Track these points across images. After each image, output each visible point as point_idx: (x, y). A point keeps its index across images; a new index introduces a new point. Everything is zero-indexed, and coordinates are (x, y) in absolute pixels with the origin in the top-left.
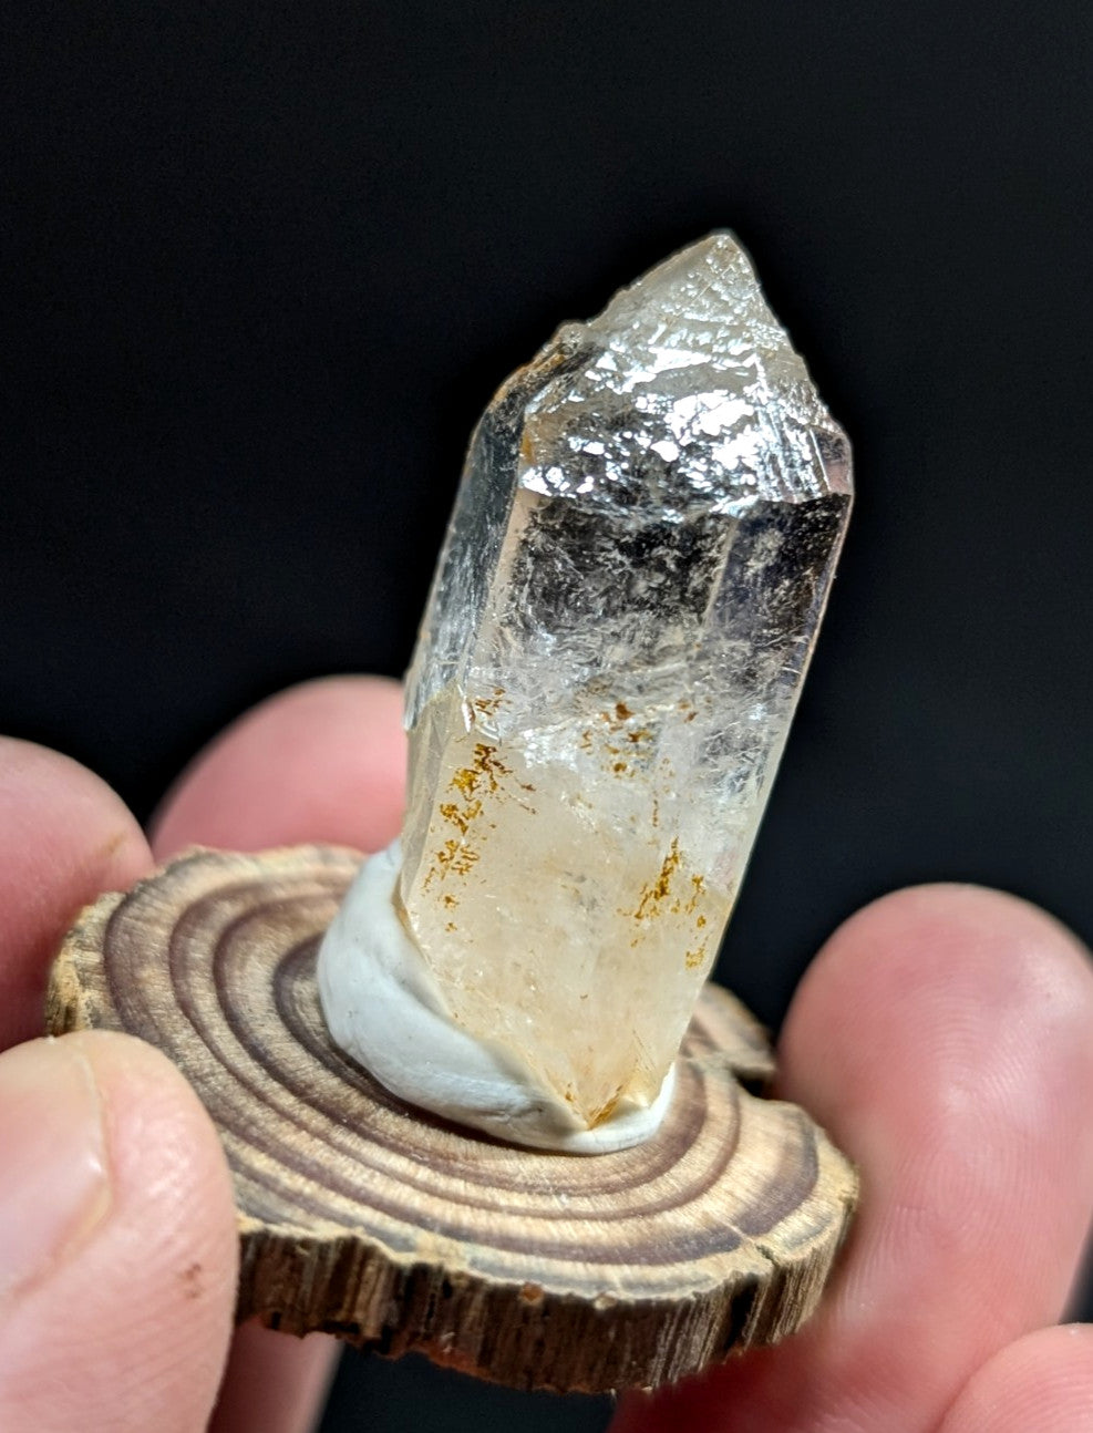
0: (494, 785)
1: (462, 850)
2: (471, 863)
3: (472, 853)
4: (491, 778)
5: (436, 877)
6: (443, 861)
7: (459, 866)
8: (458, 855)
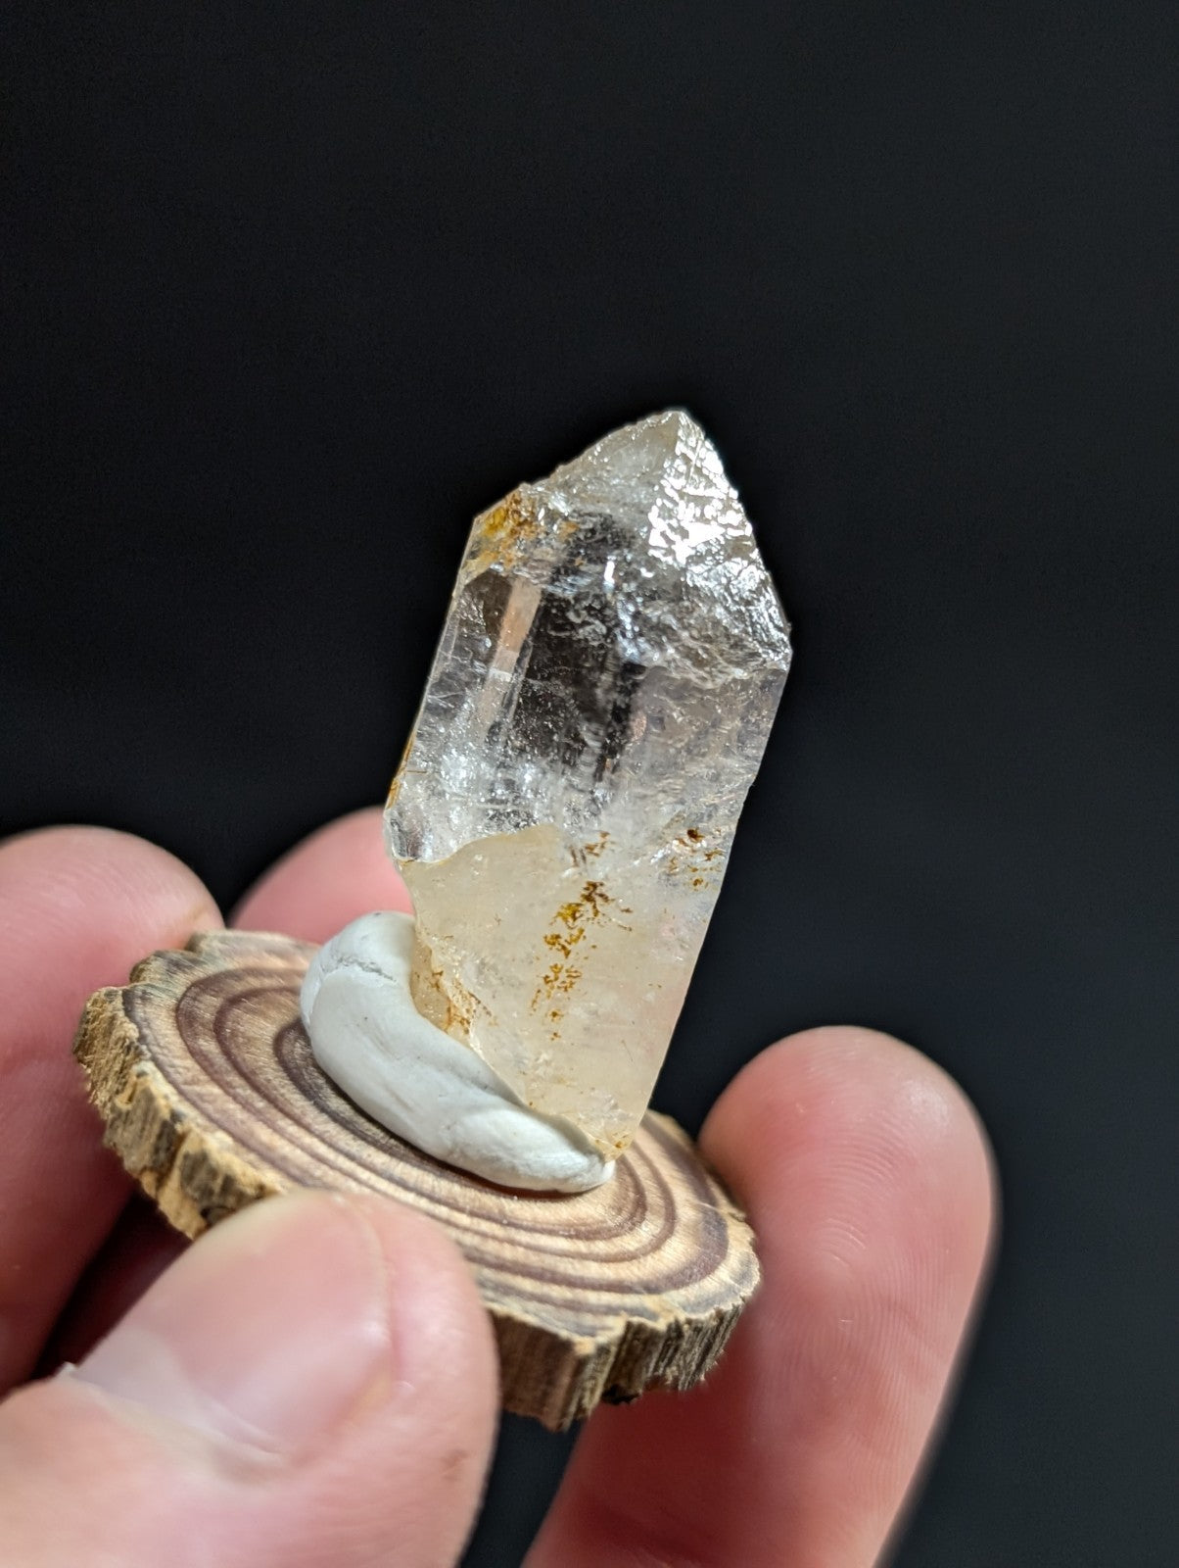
0: (596, 913)
1: (567, 971)
2: (574, 980)
3: (576, 972)
4: (594, 907)
5: (543, 997)
6: (548, 983)
7: (564, 985)
8: (563, 976)
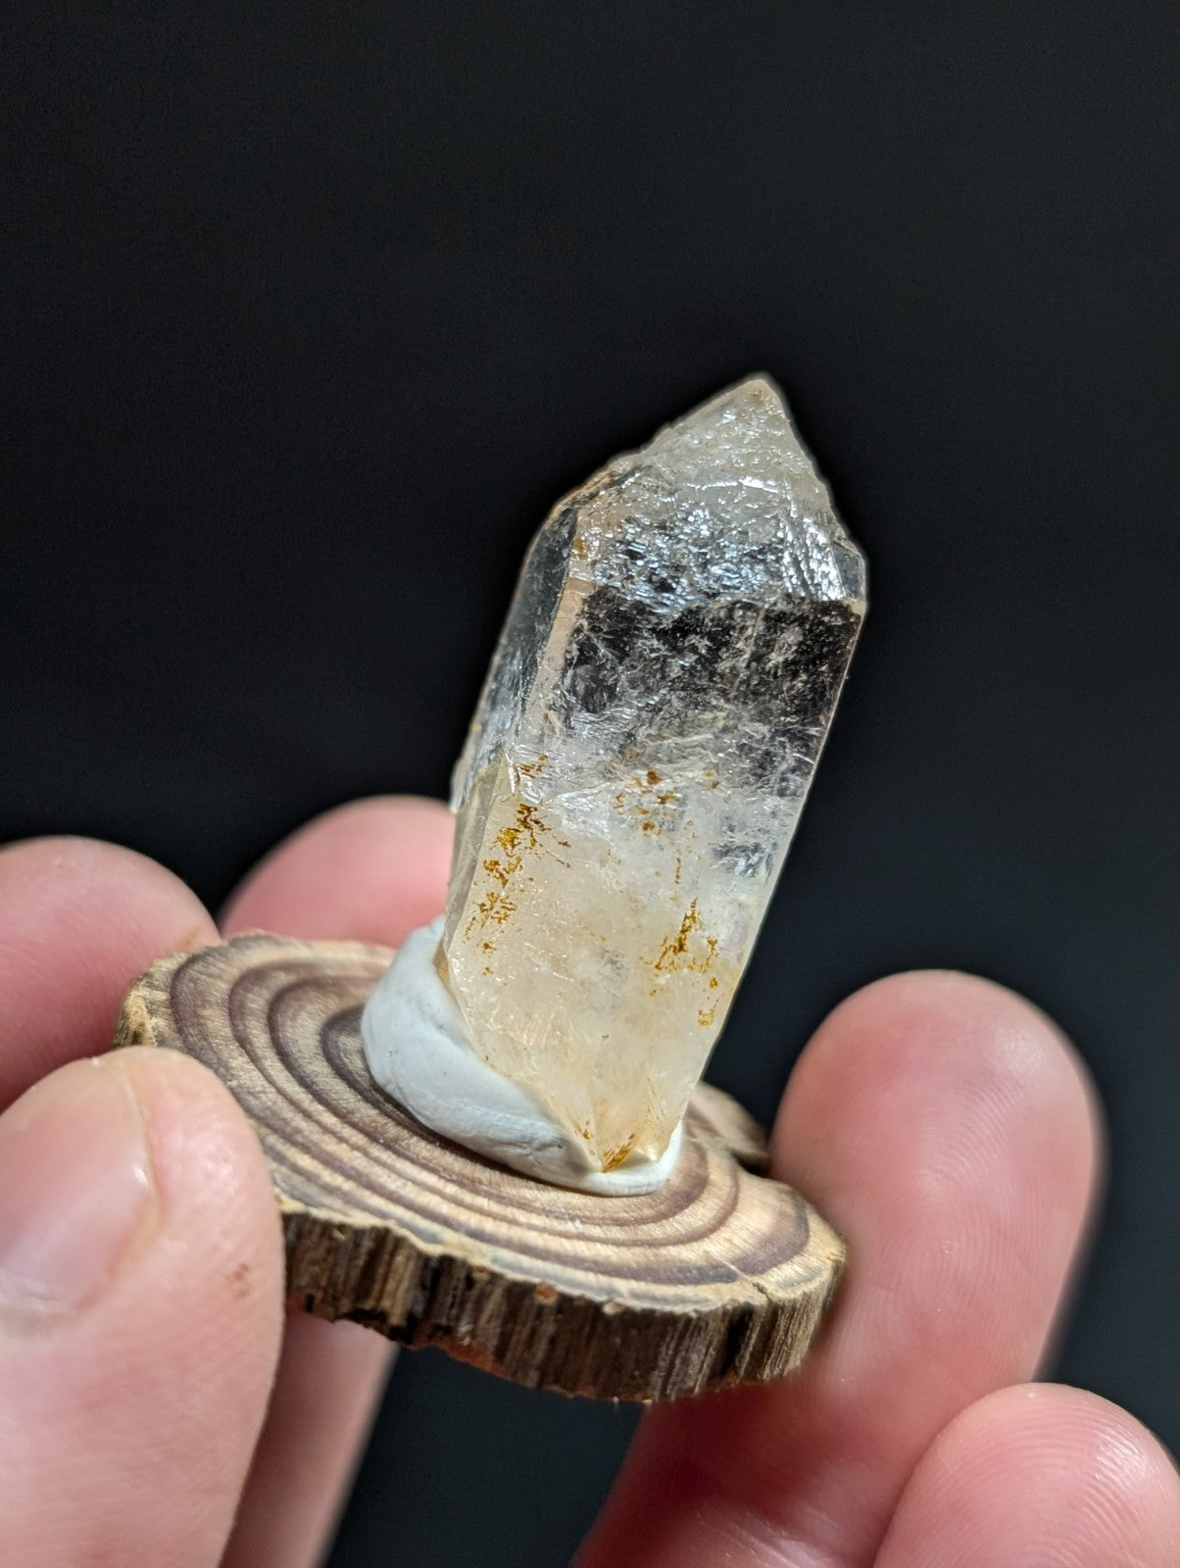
0: (534, 842)
1: (501, 901)
2: (509, 912)
3: (511, 904)
4: (532, 835)
5: (477, 925)
6: (484, 911)
7: (498, 916)
8: (498, 906)
